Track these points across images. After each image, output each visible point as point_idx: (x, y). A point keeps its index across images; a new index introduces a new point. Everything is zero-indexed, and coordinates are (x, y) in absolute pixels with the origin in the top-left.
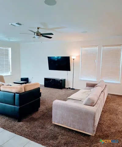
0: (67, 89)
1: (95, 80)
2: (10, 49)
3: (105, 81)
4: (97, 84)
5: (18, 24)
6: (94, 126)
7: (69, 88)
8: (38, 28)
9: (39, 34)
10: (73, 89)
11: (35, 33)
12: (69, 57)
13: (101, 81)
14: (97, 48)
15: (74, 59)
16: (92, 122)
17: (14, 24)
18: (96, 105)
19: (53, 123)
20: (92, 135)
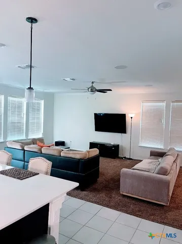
0: (122, 158)
1: (162, 147)
2: (42, 102)
3: (177, 149)
4: (165, 153)
5: (73, 79)
6: (168, 195)
7: (125, 157)
8: (93, 83)
9: (93, 90)
10: (130, 159)
11: (88, 89)
12: (125, 114)
13: (171, 149)
14: (164, 104)
15: (132, 118)
16: (166, 191)
17: (68, 79)
18: (169, 175)
19: (121, 193)
20: (166, 205)
